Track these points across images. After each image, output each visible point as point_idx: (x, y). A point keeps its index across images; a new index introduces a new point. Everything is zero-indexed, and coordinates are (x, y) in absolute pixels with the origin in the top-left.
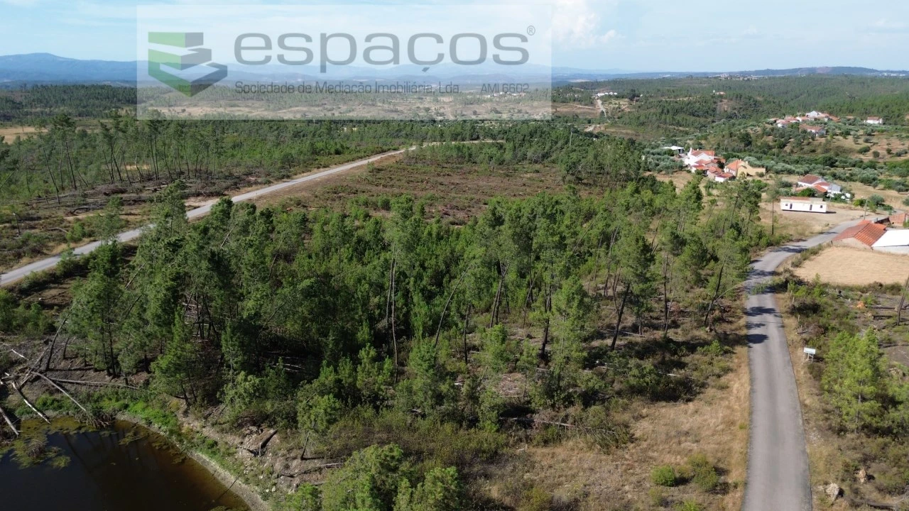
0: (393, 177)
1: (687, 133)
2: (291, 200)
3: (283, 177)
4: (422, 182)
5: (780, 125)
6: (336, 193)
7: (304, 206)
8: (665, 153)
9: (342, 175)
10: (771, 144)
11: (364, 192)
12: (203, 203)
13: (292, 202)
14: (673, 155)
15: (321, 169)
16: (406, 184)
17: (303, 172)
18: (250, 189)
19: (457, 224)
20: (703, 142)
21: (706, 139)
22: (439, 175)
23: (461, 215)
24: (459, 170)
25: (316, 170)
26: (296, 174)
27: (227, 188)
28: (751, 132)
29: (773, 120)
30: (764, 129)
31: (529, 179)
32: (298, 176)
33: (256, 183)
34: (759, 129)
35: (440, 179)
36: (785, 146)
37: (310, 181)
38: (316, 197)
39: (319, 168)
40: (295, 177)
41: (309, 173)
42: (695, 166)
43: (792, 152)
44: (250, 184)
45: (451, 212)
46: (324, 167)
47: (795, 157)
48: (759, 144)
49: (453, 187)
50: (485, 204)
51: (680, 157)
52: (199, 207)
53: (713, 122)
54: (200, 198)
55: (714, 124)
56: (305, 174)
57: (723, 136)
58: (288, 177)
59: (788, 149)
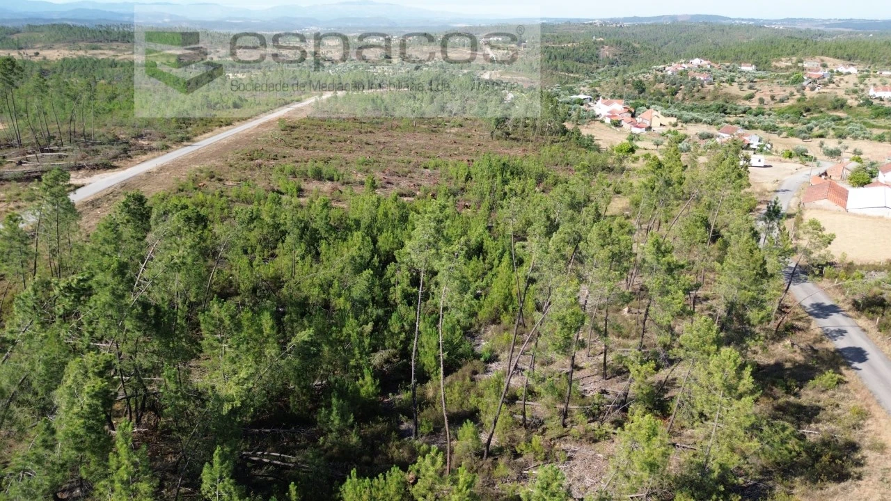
0: (311, 136)
1: (578, 80)
2: (201, 171)
3: (182, 140)
4: (345, 141)
5: (669, 73)
6: (252, 160)
7: (220, 180)
8: (575, 103)
9: (251, 135)
10: (663, 91)
11: (284, 157)
12: (86, 180)
13: (203, 175)
14: (582, 105)
15: (224, 128)
16: (329, 145)
17: (204, 132)
18: (144, 157)
19: (405, 196)
20: (597, 89)
21: (600, 86)
22: (360, 132)
23: (404, 184)
24: (380, 126)
25: (217, 129)
26: (196, 136)
27: (115, 158)
28: (643, 79)
29: (662, 66)
30: (656, 76)
31: (456, 134)
32: (199, 137)
33: (151, 149)
34: (650, 76)
35: (364, 138)
36: (676, 93)
37: (216, 144)
38: (231, 166)
39: (221, 126)
40: (195, 139)
41: (210, 134)
42: (609, 116)
43: (684, 99)
44: (144, 151)
45: (394, 179)
46: (227, 125)
47: (688, 104)
48: (652, 91)
49: (381, 147)
50: (425, 168)
51: (589, 106)
52: (83, 186)
53: (597, 68)
54: (81, 172)
55: (600, 70)
56: (207, 135)
57: (617, 83)
58: (188, 139)
59: (679, 96)
